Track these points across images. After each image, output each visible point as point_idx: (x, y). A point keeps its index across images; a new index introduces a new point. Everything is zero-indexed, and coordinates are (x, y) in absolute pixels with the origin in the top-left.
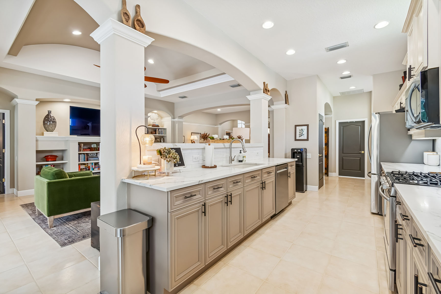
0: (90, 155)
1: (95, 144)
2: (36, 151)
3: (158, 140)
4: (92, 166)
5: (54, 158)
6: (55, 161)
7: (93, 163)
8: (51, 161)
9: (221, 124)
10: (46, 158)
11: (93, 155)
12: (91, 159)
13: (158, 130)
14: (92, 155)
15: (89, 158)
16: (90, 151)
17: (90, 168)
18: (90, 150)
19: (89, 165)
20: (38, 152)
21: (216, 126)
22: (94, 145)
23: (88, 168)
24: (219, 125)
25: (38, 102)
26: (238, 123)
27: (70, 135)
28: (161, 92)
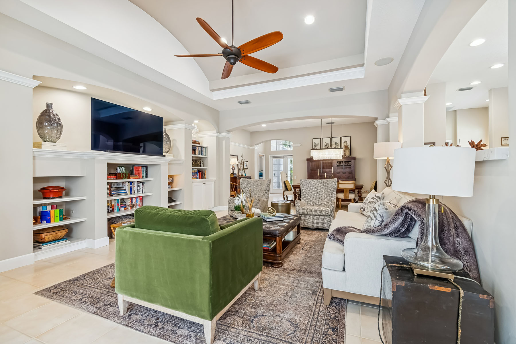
0: (114, 185)
1: (123, 167)
2: (33, 177)
3: (198, 163)
4: (118, 205)
5: (59, 192)
6: (61, 197)
7: (119, 199)
8: (53, 198)
9: (257, 145)
10: (43, 193)
11: (118, 186)
12: (117, 193)
13: (198, 148)
14: (116, 186)
15: (114, 191)
16: (117, 179)
17: (115, 207)
18: (115, 177)
19: (112, 204)
20: (36, 180)
21: (251, 148)
22: (121, 169)
23: (111, 208)
24: (255, 145)
25: (37, 83)
26: (271, 145)
27: (92, 150)
28: (214, 93)
